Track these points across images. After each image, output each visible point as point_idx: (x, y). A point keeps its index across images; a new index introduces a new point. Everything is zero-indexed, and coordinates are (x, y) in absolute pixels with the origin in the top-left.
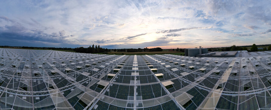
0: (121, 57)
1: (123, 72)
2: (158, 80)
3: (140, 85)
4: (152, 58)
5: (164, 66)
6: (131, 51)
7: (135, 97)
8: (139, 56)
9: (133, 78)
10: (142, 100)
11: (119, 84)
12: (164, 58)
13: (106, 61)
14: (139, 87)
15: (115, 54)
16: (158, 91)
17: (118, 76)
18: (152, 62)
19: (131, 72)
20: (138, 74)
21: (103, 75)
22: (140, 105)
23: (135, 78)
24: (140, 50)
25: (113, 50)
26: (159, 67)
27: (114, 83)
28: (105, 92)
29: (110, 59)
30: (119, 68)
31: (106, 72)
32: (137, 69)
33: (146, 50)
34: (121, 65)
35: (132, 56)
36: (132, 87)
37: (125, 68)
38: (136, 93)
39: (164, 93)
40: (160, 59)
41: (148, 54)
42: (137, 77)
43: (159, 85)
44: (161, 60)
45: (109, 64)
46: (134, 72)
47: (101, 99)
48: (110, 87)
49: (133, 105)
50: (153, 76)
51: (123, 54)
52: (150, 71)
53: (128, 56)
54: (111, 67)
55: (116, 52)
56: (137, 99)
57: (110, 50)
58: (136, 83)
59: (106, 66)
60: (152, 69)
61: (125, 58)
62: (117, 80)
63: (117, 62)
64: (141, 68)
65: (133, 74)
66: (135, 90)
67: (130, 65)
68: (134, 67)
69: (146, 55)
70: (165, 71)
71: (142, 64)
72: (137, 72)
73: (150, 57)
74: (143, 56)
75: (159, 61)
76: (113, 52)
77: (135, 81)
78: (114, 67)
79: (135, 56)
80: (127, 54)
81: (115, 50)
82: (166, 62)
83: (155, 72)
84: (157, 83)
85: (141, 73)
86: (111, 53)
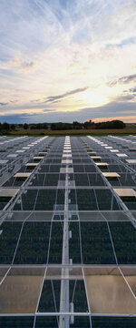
0: (39, 141)
1: (44, 168)
2: (108, 183)
3: (74, 187)
4: (99, 142)
5: (123, 159)
6: (59, 129)
7: (66, 206)
8: (75, 138)
9: (63, 177)
10: (77, 211)
11: (39, 188)
12: (127, 143)
13: (9, 150)
14: (72, 191)
15: (27, 134)
16: (106, 201)
17: (36, 175)
18: (100, 150)
19: (60, 166)
20: (71, 171)
21: (7, 177)
22: (74, 217)
23: (67, 178)
24: (76, 125)
25: (20, 125)
26: (113, 161)
27: (29, 188)
28: (12, 206)
29: (18, 146)
30: (36, 161)
31: (10, 171)
32: (71, 162)
33: (89, 125)
34: (40, 155)
35: (60, 138)
36: (62, 192)
37: (48, 161)
38: (67, 201)
39: (117, 207)
40: (116, 145)
41: (93, 135)
42: (70, 175)
43: (109, 193)
44: (120, 147)
45: (16, 155)
46: (64, 166)
47: (7, 219)
48: (23, 195)
49: (62, 217)
50: (99, 175)
51: (43, 135)
52: (94, 166)
53: (52, 138)
54: (22, 161)
55: (29, 130)
56: (70, 209)
57: (13, 127)
58: (68, 185)
59: (11, 160)
60: (97, 164)
61: (48, 142)
62: (35, 183)
63: (32, 150)
64: (79, 161)
65: (62, 171)
66: (66, 195)
67: (57, 156)
68: (65, 159)
69: (89, 137)
70: (124, 170)
71: (79, 154)
72: (70, 166)
73: (96, 141)
74: (82, 138)
75: (114, 149)
76: (22, 130)
77: (67, 181)
78: (26, 159)
79: (68, 138)
80: (50, 135)
81: (26, 126)
82: (129, 153)
83: (104, 168)
84: (106, 188)
85: (76, 169)
86: (19, 132)
